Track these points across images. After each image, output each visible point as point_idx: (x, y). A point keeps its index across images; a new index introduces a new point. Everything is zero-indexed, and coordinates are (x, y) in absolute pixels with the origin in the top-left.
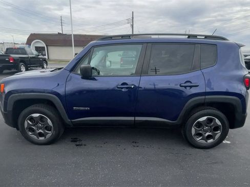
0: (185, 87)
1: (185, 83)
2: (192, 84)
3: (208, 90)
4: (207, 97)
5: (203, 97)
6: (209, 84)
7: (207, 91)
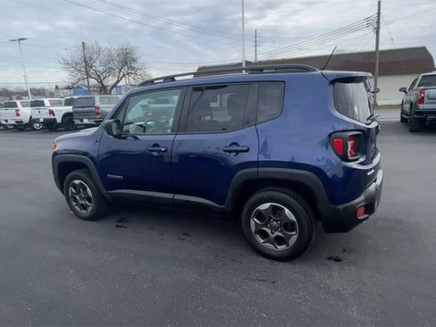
0: (230, 152)
1: (230, 146)
2: (238, 148)
3: (262, 158)
4: (261, 169)
5: (255, 169)
6: (264, 148)
7: (260, 159)
